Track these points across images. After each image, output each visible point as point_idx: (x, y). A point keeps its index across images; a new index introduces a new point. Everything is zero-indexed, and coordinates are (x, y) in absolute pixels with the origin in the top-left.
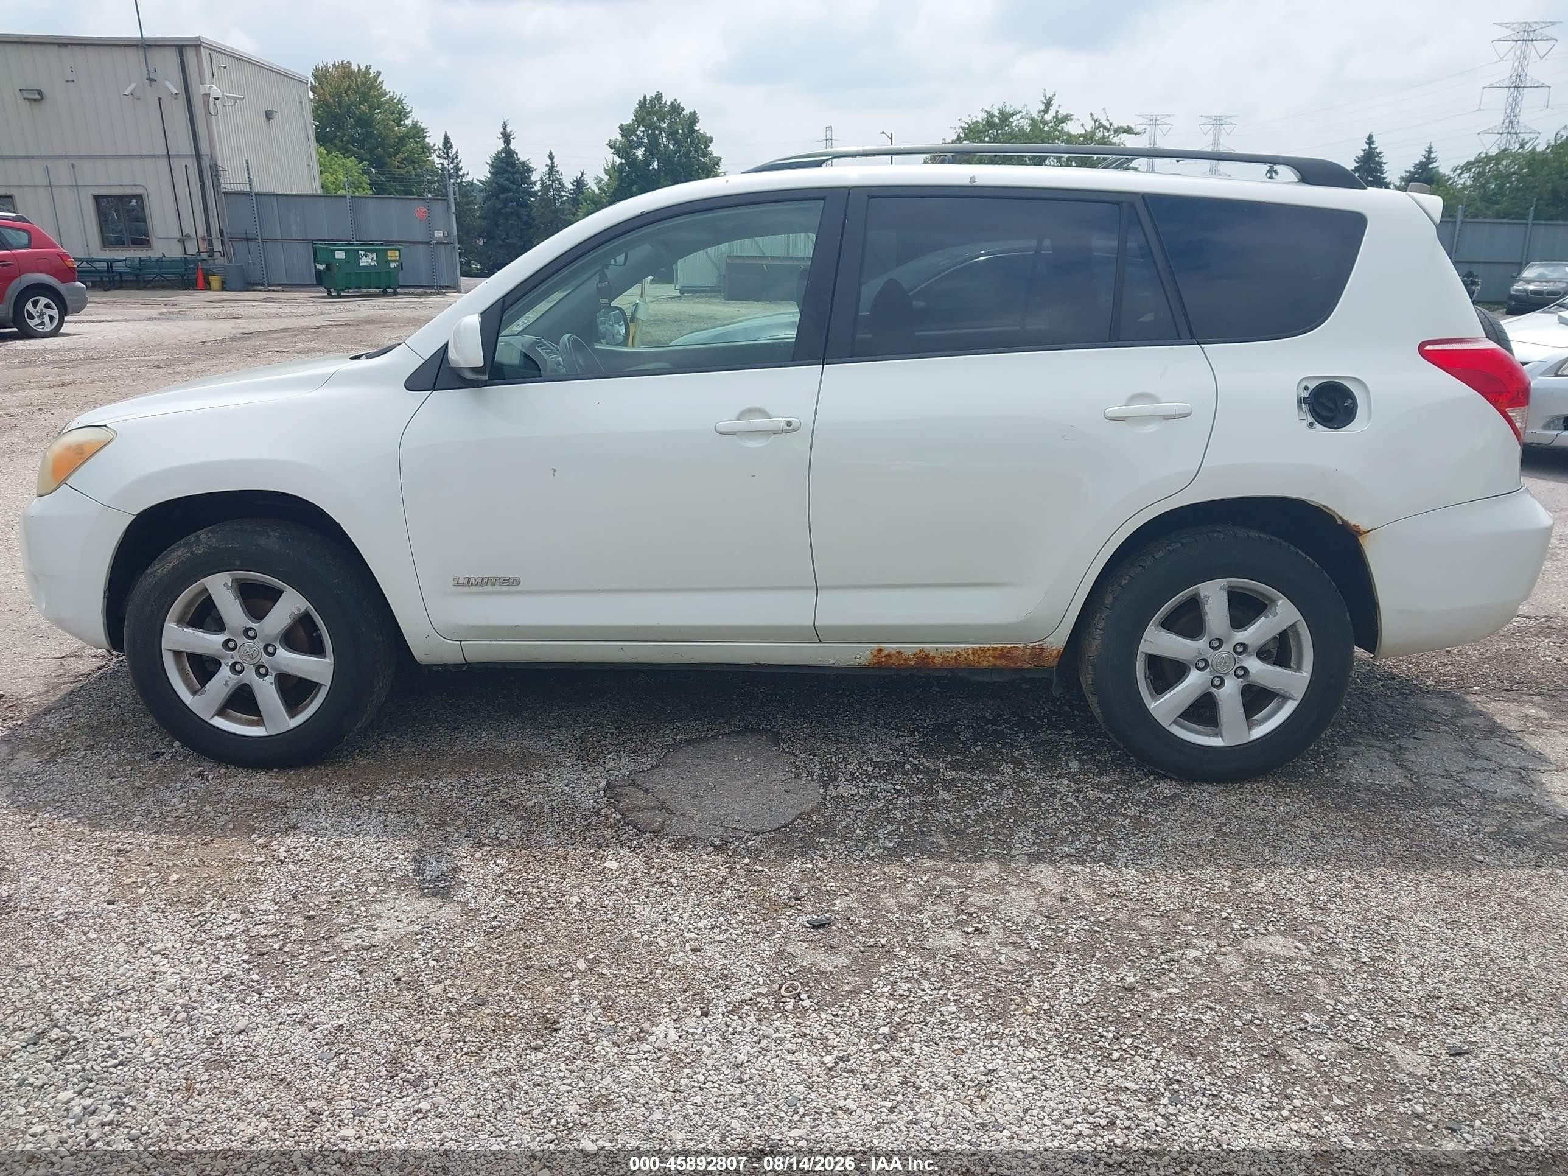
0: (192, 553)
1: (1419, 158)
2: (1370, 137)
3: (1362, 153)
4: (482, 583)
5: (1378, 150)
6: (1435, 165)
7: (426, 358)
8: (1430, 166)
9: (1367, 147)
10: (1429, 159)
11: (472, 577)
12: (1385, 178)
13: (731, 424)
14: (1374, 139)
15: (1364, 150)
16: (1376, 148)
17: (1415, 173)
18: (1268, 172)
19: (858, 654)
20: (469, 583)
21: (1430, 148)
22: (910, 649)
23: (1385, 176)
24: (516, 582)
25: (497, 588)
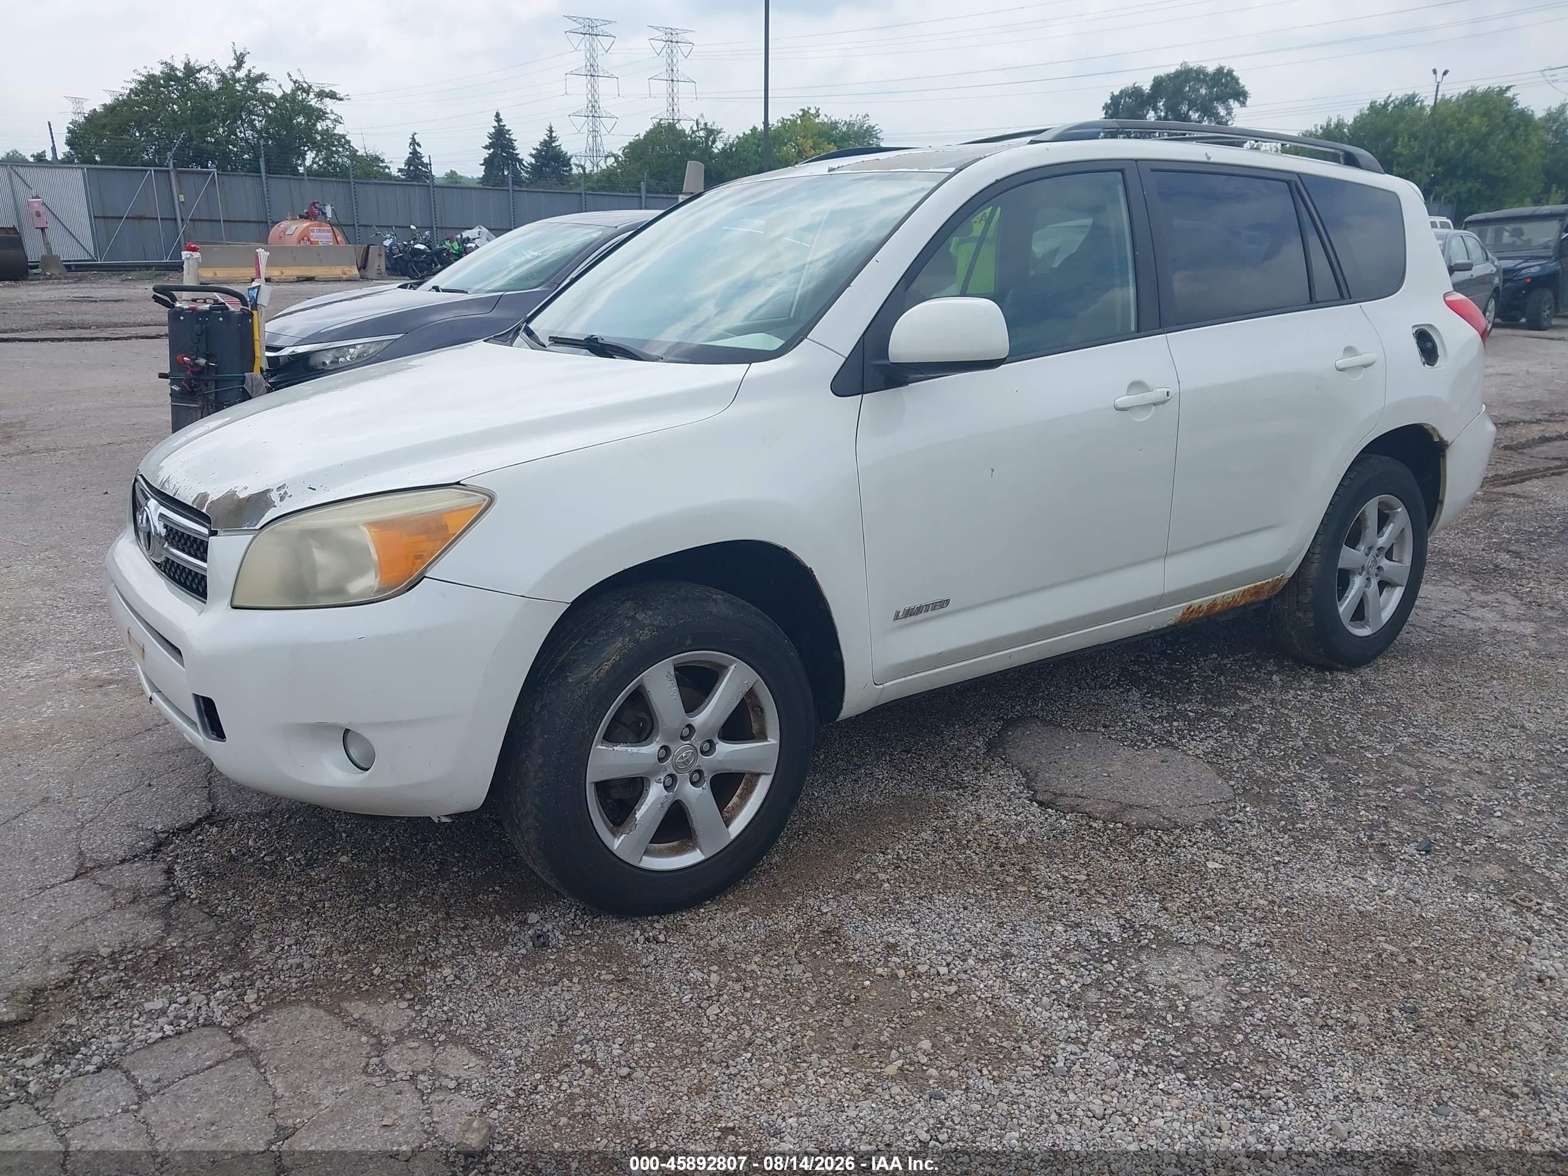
0: (637, 641)
1: (543, 136)
2: (498, 115)
3: (493, 130)
4: (919, 610)
5: (506, 128)
6: (557, 143)
7: (847, 356)
8: (554, 145)
9: (496, 124)
10: (552, 139)
11: (912, 605)
12: (518, 154)
13: (1124, 400)
14: (501, 117)
15: (494, 127)
16: (504, 126)
17: (542, 150)
18: (411, 144)
19: (1169, 615)
20: (909, 613)
21: (551, 128)
22: (1205, 600)
23: (516, 152)
24: (944, 603)
25: (930, 614)
